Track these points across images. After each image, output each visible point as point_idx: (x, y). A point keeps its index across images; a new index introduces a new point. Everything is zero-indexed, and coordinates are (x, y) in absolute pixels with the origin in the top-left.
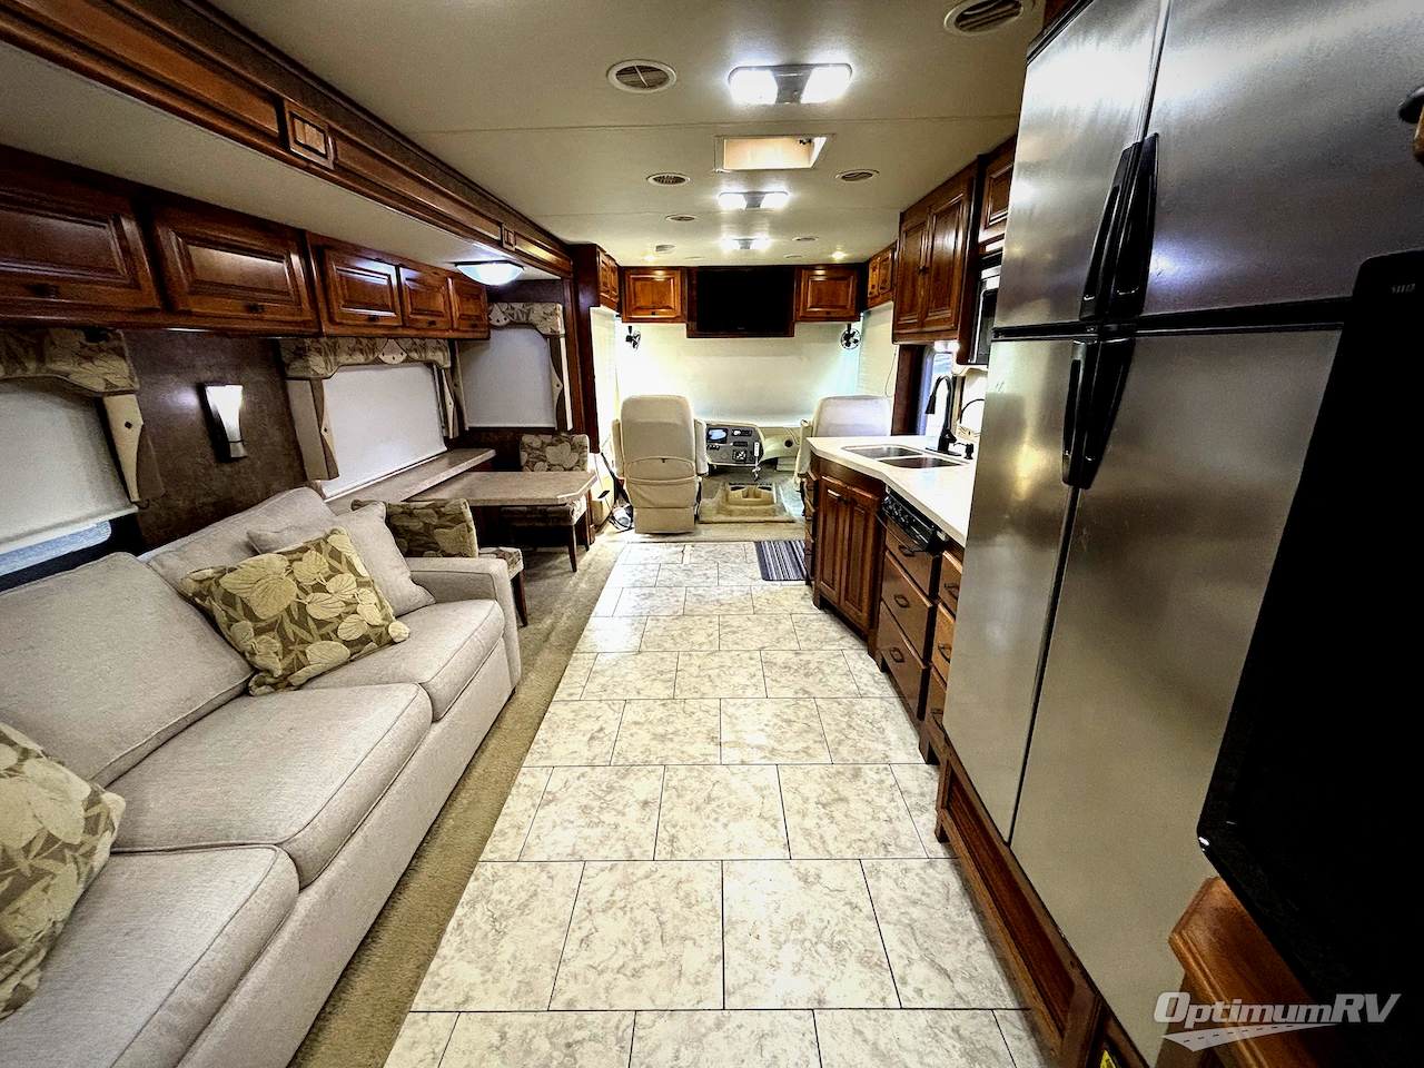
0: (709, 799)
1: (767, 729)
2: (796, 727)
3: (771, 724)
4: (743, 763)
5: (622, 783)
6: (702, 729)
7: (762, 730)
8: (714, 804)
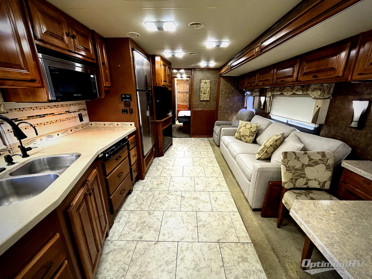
0: (185, 184)
1: (168, 200)
2: (159, 200)
3: (166, 201)
4: (176, 191)
5: (204, 188)
6: (186, 200)
7: (169, 200)
8: (184, 184)
